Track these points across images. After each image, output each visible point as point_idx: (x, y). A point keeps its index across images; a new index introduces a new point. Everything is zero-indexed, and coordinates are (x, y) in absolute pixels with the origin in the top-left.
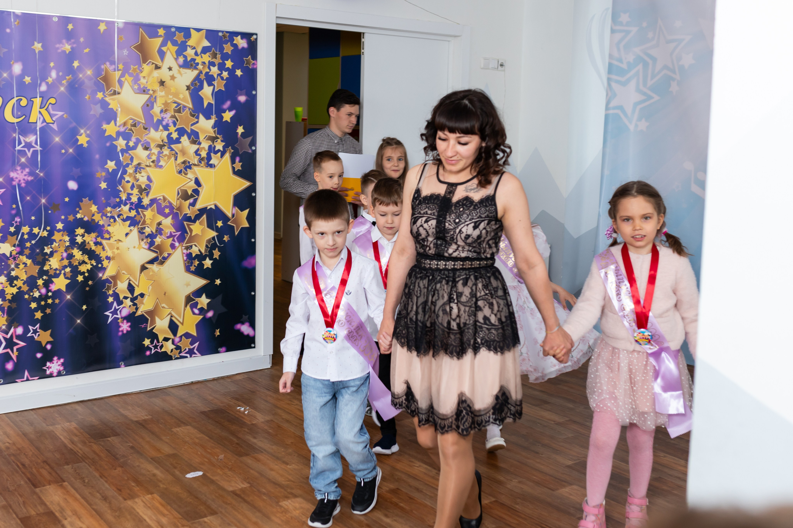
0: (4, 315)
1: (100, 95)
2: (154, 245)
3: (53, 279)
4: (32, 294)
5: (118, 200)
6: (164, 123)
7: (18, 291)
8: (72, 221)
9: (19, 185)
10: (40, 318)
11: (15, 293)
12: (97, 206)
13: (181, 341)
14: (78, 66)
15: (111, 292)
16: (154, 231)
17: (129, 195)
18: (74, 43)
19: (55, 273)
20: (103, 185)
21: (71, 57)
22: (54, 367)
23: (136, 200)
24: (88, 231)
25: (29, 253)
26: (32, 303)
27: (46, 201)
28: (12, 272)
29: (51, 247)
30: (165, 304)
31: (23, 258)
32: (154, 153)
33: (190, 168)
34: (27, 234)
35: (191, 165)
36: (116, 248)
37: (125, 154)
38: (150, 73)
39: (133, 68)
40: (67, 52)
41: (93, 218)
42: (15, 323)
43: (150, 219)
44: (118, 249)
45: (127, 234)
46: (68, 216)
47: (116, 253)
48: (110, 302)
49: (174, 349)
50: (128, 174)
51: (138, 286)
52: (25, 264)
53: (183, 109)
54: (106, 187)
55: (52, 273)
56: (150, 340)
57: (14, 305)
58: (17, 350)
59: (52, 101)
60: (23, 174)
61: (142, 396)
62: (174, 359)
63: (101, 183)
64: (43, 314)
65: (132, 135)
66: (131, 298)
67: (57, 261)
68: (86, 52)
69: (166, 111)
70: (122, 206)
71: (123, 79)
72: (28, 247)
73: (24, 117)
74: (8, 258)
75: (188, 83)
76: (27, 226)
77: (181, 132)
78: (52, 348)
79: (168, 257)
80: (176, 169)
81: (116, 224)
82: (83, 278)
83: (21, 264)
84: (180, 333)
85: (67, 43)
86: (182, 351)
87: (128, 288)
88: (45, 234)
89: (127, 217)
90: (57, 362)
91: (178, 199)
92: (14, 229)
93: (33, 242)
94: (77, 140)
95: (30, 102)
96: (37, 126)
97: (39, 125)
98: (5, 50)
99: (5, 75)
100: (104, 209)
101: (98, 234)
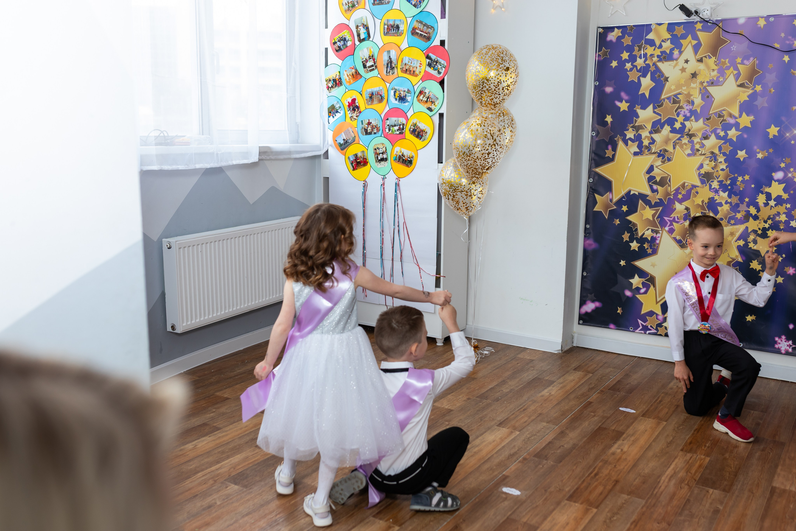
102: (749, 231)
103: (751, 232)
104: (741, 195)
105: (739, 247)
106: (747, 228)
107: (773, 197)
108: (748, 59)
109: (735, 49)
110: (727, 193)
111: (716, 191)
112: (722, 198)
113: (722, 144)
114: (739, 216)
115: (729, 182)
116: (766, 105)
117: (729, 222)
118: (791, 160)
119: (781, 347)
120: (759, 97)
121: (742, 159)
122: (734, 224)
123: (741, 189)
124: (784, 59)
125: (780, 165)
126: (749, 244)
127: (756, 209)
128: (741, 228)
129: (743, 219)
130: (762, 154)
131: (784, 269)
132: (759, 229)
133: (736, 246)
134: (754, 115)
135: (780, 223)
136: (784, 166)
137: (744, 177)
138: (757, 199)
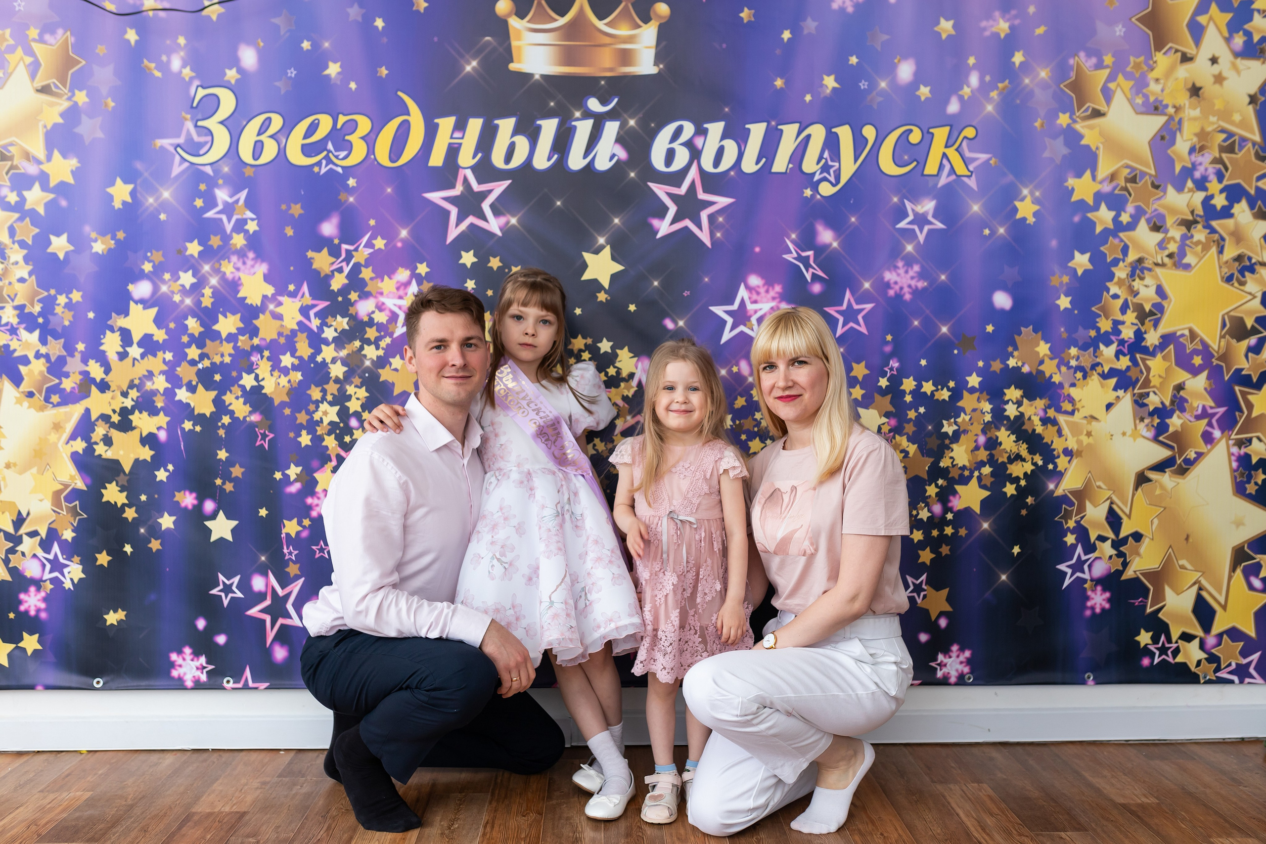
1: (1064, 119)
2: (1167, 430)
3: (957, 487)
5: (1093, 333)
6: (1197, 175)
8: (998, 371)
9: (899, 296)
10: (928, 564)
12: (1048, 345)
13: (1219, 644)
14: (1021, 63)
15: (1071, 524)
16: (1167, 403)
17: (1116, 323)
18: (1016, 17)
19: (961, 476)
20: (1064, 302)
21: (1009, 44)
22: (950, 666)
23: (1132, 336)
24: (1030, 396)
25: (914, 433)
27: (949, 330)
29: (956, 423)
30: (1187, 560)
31: (901, 441)
32: (1173, 238)
33: (1252, 269)
34: (911, 392)
35: (1255, 264)
36: (1085, 432)
37: (1111, 238)
38: (1171, 70)
39: (1134, 62)
40: (1002, 36)
41: (1041, 368)
43: (1160, 376)
44: (1089, 434)
45: (1109, 406)
46: (992, 363)
47: (1085, 444)
48: (1069, 544)
49: (1203, 661)
50: (1116, 279)
51: (1129, 517)
52: (906, 453)
53: (1240, 145)
54: (1069, 306)
55: (954, 473)
56: (1150, 634)
59: (970, 132)
60: (908, 276)
61: (1131, 752)
62: (1202, 681)
63: (1059, 298)
64: (934, 556)
65: (1127, 201)
66: (1113, 541)
67: (966, 451)
68: (1039, 35)
69: (1202, 148)
70: (1102, 347)
71: (1112, 86)
72: (911, 419)
73: (915, 163)
75: (1253, 89)
76: (912, 378)
77: (1235, 193)
78: (948, 625)
79: (1196, 459)
80: (1221, 272)
81: (1088, 384)
82: (1016, 489)
84: (1218, 627)
85: (1003, 17)
86: (1223, 667)
87: (1107, 518)
88: (945, 395)
89: (1111, 369)
90: (958, 656)
91: (1222, 337)
92: (888, 384)
93: (922, 410)
94: (1016, 210)
95: (927, 136)
96: (938, 181)
97: (943, 181)
98: (885, 37)
99: (883, 84)
100: (1063, 352)
101: (1049, 402)
102: (93, 418)
103: (97, 420)
104: (68, 337)
105: (75, 457)
106: (88, 411)
107: (136, 337)
108: (53, 32)
109: (22, 9)
110: (37, 333)
111: (13, 331)
112: (28, 345)
113: (15, 222)
114: (68, 384)
115: (37, 308)
116: (99, 135)
117: (47, 400)
118: (163, 256)
119: (185, 674)
120: (84, 118)
121: (61, 256)
122: (59, 404)
123: (67, 323)
124: (127, 36)
125: (143, 267)
126: (95, 446)
127: (101, 366)
128: (75, 412)
129: (77, 391)
130: (103, 243)
131: (174, 496)
132: (114, 411)
133: (69, 455)
134: (78, 157)
135: (155, 395)
136: (151, 269)
137: (71, 296)
138: (102, 344)
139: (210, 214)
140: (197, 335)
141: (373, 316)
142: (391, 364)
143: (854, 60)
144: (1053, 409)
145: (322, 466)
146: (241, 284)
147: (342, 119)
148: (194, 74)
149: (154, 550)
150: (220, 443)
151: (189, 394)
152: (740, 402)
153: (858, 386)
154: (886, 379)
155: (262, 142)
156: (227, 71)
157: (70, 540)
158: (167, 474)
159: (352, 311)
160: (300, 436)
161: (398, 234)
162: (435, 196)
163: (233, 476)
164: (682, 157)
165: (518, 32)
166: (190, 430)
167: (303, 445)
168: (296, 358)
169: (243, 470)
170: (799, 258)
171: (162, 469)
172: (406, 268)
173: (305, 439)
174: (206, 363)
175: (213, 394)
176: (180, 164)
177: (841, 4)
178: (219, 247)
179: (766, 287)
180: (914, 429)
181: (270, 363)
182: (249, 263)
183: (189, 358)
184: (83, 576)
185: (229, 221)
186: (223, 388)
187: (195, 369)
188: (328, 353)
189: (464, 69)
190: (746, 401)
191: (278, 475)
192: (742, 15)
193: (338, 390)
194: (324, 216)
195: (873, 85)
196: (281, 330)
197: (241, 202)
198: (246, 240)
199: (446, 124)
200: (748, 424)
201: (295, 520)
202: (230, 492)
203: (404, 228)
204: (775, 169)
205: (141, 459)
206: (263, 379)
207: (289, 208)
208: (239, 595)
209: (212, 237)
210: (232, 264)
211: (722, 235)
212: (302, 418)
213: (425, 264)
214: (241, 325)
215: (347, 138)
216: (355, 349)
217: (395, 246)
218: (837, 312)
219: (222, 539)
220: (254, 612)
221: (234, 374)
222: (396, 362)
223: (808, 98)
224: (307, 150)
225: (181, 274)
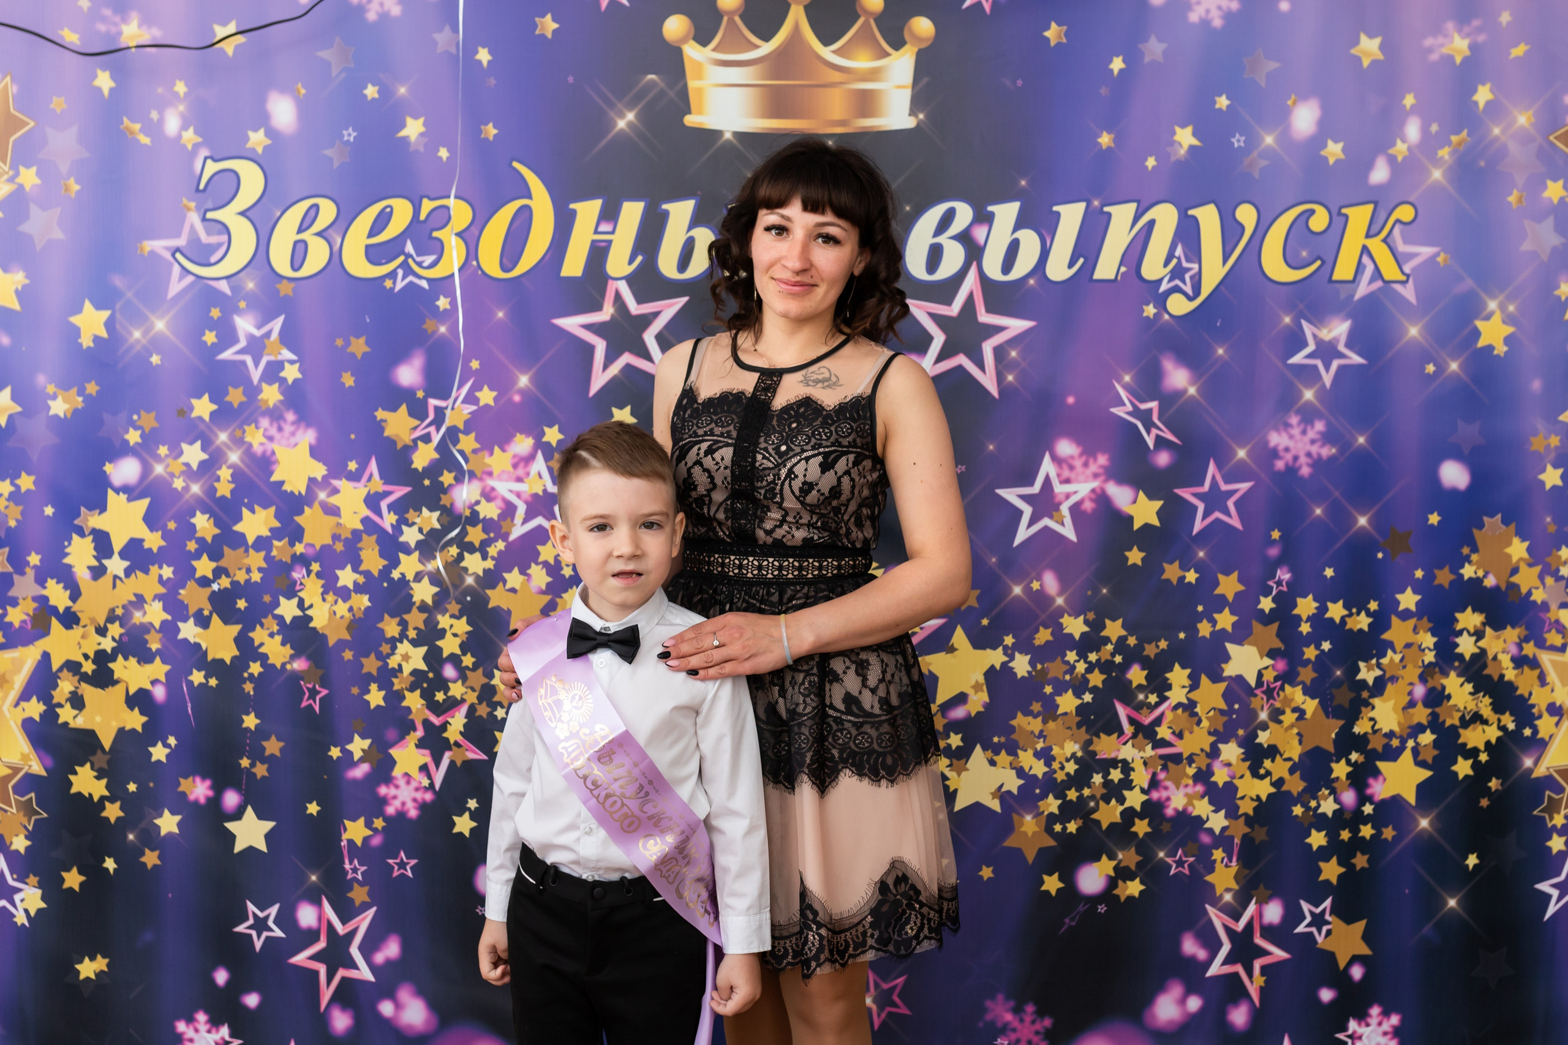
0: (1230, 860)
1: (1554, 191)
3: (1381, 765)
4: (1313, 804)
7: (1273, 790)
8: (1446, 585)
9: (1292, 470)
10: (1334, 881)
11: (1264, 798)
12: (1526, 544)
14: (1488, 103)
15: (1559, 820)
18: (1479, 30)
19: (1387, 747)
20: (1552, 477)
21: (1468, 73)
22: (1368, 1037)
24: (1497, 620)
25: (1313, 680)
26: (1313, 832)
27: (1370, 521)
28: (1260, 732)
29: (1379, 665)
31: (1293, 693)
34: (1309, 619)
40: (1458, 60)
41: (1515, 579)
42: (1262, 887)
46: (1437, 572)
48: (1554, 851)
52: (1300, 712)
54: (1560, 482)
55: (1376, 743)
57: (1261, 834)
58: (1264, 970)
59: (1405, 213)
60: (1307, 439)
63: (1543, 470)
64: (1342, 870)
67: (1395, 709)
68: (1517, 58)
72: (1309, 661)
73: (1318, 263)
74: (1250, 692)
76: (1310, 597)
78: (1365, 977)
82: (1473, 767)
83: (1288, 711)
85: (1460, 31)
88: (1362, 622)
90: (1380, 1024)
92: (1273, 605)
93: (1326, 646)
94: (1477, 334)
95: (1340, 221)
96: (1355, 291)
97: (1363, 289)
98: (1273, 65)
99: (1269, 140)
100: (1550, 554)
101: (1525, 633)
102: (55, 665)
103: (60, 669)
104: (15, 545)
105: (28, 725)
106: (46, 656)
107: (118, 544)
114: (16, 616)
116: (58, 234)
118: (157, 419)
120: (34, 209)
122: (4, 647)
123: (12, 523)
124: (97, 82)
125: (127, 437)
126: (58, 710)
127: (65, 588)
128: (27, 658)
129: (29, 626)
130: (65, 401)
131: (179, 784)
132: (86, 657)
133: (20, 723)
134: (25, 270)
135: (148, 632)
136: (139, 440)
137: (18, 482)
138: (67, 554)
139: (227, 355)
140: (209, 540)
141: (477, 508)
142: (505, 582)
143: (1223, 102)
144: (1532, 643)
145: (402, 736)
146: (276, 462)
147: (427, 206)
148: (199, 140)
149: (149, 866)
150: (247, 705)
151: (199, 630)
152: (1044, 636)
153: (1227, 610)
154: (1270, 598)
155: (305, 242)
156: (251, 134)
157: (22, 851)
158: (167, 751)
159: (445, 500)
160: (368, 692)
161: (514, 381)
162: (572, 323)
163: (267, 753)
164: (954, 257)
165: (698, 65)
166: (201, 684)
167: (372, 706)
168: (360, 573)
169: (281, 744)
170: (1136, 413)
171: (160, 744)
172: (527, 432)
173: (376, 697)
174: (225, 582)
175: (235, 629)
176: (181, 278)
177: (1203, 14)
178: (241, 404)
179: (1084, 458)
180: (1314, 675)
181: (322, 582)
182: (288, 428)
183: (198, 575)
184: (43, 905)
185: (256, 364)
186: (249, 620)
187: (207, 592)
188: (409, 565)
189: (615, 124)
190: (1052, 634)
191: (335, 752)
192: (1047, 34)
193: (425, 622)
194: (400, 357)
195: (1253, 141)
196: (338, 531)
197: (275, 335)
198: (282, 393)
199: (587, 211)
200: (1055, 669)
201: (362, 821)
202: (263, 777)
203: (524, 372)
204: (1097, 275)
205: (128, 728)
206: (311, 606)
207: (348, 343)
208: (278, 933)
209: (231, 389)
210: (261, 431)
211: (1015, 378)
212: (371, 665)
213: (556, 427)
214: (277, 524)
215: (435, 234)
216: (450, 560)
217: (511, 400)
218: (1195, 495)
219: (251, 850)
220: (300, 958)
221: (267, 598)
222: (514, 578)
223: (1151, 162)
224: (374, 254)
225: (184, 446)
